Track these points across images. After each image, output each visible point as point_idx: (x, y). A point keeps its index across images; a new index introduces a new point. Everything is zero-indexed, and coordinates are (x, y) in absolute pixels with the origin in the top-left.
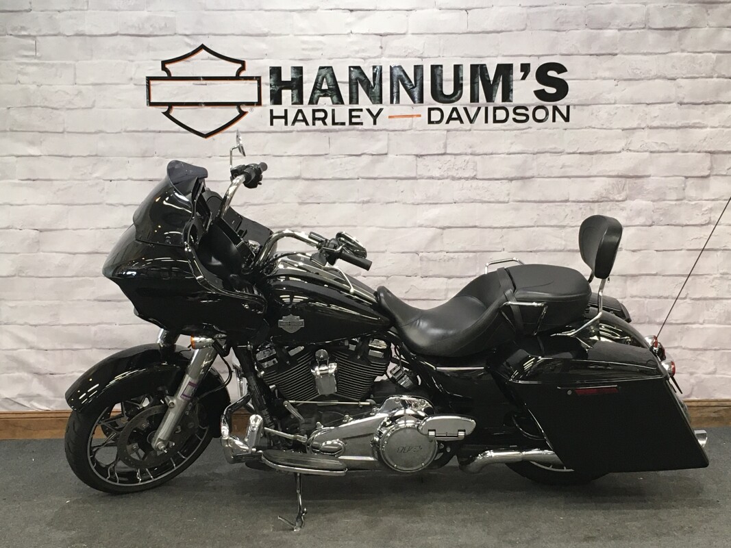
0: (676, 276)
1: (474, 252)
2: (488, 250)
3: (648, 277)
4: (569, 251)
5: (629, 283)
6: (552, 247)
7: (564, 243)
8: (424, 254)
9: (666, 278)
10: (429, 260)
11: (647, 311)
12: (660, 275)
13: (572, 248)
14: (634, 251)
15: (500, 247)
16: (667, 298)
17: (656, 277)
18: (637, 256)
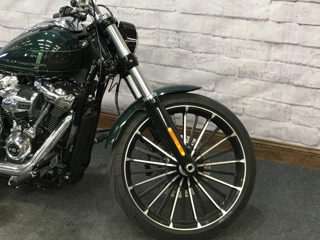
0: (314, 48)
1: (155, 10)
2: (165, 10)
3: (290, 46)
4: (226, 17)
5: (273, 48)
6: (212, 13)
7: (221, 10)
8: (120, 8)
9: (305, 48)
10: (124, 13)
11: (287, 73)
12: (300, 46)
13: (228, 15)
14: (279, 23)
15: (173, 8)
16: (305, 65)
17: (297, 47)
18: (281, 27)
